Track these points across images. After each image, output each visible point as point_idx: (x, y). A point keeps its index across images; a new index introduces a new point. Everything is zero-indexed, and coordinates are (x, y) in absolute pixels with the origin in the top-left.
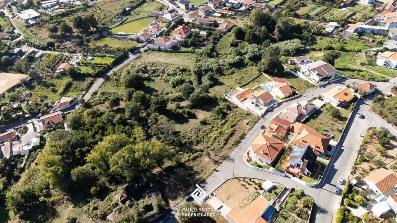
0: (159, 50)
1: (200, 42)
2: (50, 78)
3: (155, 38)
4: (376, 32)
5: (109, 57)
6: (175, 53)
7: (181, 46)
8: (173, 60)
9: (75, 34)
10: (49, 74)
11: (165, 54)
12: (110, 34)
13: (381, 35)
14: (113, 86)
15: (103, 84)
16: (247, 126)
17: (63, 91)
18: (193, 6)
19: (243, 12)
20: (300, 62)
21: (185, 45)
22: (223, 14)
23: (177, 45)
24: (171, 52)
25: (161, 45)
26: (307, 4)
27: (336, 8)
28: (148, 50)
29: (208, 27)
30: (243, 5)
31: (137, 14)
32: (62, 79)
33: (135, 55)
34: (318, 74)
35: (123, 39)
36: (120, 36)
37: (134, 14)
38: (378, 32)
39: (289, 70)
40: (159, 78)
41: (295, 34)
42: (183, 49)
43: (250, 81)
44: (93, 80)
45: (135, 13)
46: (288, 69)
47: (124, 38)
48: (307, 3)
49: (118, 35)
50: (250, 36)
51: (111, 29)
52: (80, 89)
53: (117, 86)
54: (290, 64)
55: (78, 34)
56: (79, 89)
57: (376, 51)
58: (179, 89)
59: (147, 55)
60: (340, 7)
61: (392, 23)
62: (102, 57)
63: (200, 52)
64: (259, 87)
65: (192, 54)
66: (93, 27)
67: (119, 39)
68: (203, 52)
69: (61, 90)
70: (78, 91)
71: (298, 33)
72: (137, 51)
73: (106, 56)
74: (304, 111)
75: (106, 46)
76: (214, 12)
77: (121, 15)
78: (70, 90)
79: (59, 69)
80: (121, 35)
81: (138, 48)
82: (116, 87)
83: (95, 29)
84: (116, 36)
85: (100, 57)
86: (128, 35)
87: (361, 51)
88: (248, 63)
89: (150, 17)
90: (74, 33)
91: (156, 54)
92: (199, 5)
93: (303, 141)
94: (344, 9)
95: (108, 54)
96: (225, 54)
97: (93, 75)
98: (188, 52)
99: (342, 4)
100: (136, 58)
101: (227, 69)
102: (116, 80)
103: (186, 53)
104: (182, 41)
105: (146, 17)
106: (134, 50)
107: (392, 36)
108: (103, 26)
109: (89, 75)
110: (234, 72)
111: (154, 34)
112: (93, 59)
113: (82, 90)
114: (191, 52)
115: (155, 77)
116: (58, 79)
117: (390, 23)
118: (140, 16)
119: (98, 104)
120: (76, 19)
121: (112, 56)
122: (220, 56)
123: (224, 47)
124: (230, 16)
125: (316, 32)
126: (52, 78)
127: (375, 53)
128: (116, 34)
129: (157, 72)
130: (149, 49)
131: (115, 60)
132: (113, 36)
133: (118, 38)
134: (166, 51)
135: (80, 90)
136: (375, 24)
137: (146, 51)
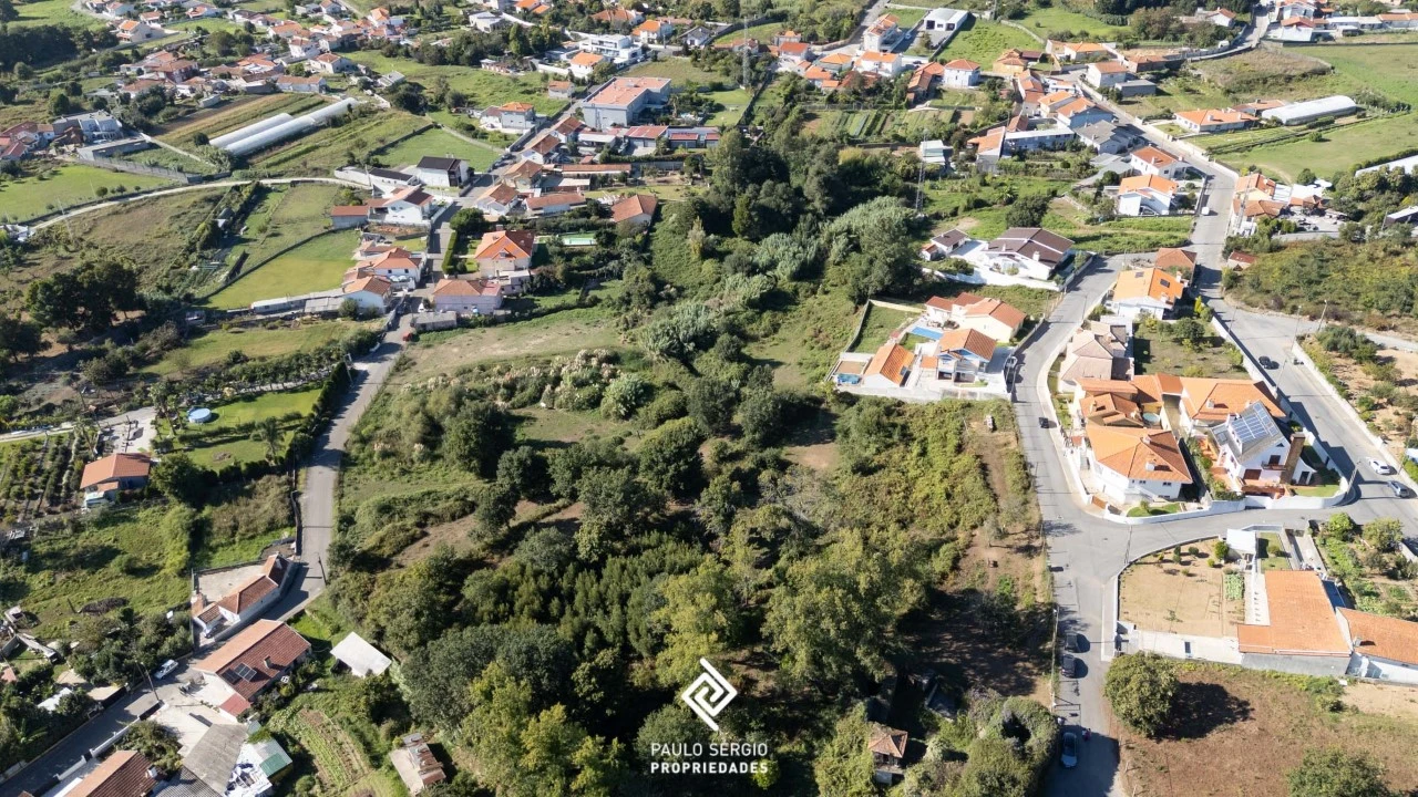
0: (463, 324)
1: (589, 267)
2: (68, 531)
3: (411, 290)
4: (1049, 145)
5: (279, 391)
6: (529, 318)
7: (530, 296)
8: (539, 341)
9: (57, 350)
10: (48, 518)
11: (491, 332)
12: (216, 318)
13: (1064, 149)
14: (387, 477)
15: (341, 482)
16: (996, 433)
17: (185, 554)
18: (471, 171)
19: (656, 160)
20: (950, 249)
21: (548, 287)
22: (593, 179)
23: (516, 295)
24: (509, 319)
25: (460, 307)
26: (816, 112)
27: (901, 108)
28: (420, 333)
29: (582, 220)
30: (636, 143)
31: (269, 232)
32: (135, 521)
33: (384, 360)
34: (1041, 260)
35: (287, 323)
36: (264, 314)
37: (261, 237)
38: (1054, 144)
39: (941, 275)
40: (543, 404)
41: (854, 188)
42: (547, 302)
43: (861, 331)
44: (289, 482)
45: (262, 230)
46: (937, 273)
47: (285, 318)
48: (815, 108)
49: (254, 311)
50: (753, 213)
51: (205, 300)
52: (261, 524)
53: (404, 472)
54: (928, 258)
55: (70, 349)
56: (255, 529)
57: (1095, 186)
58: (653, 415)
59: (431, 351)
60: (910, 105)
61: (1077, 114)
62: (250, 398)
63: (619, 295)
64: (907, 334)
65: (590, 310)
66: (125, 309)
67: (271, 324)
68: (629, 294)
69: (174, 555)
70: (253, 537)
71: (863, 186)
72: (378, 345)
73: (261, 393)
74: (1118, 346)
75: (237, 358)
76: (560, 176)
77: (204, 247)
78: (213, 543)
79: (94, 488)
80: (267, 310)
81: (376, 337)
82: (405, 478)
83: (135, 314)
84: (246, 318)
85: (241, 403)
86: (302, 304)
87: (1059, 193)
88: (796, 292)
89: (334, 232)
90: (47, 345)
91: (462, 337)
92: (489, 166)
93: (1216, 406)
94: (919, 107)
95: (263, 384)
96: (701, 284)
97: (273, 463)
98: (570, 308)
99: (911, 96)
100: (397, 369)
101: (751, 320)
102: (385, 455)
103: (566, 313)
104: (531, 277)
105: (318, 236)
106: (368, 347)
107: (1097, 146)
108: (166, 297)
109: (258, 470)
110: (779, 325)
111: (402, 278)
112: (214, 417)
113: (272, 527)
114: (580, 304)
115: (523, 405)
116: (115, 524)
117: (1071, 114)
118: (289, 237)
119: (407, 545)
120: (47, 287)
121: (289, 385)
122: (686, 292)
123: (680, 265)
124: (624, 179)
125: (909, 171)
126: (78, 528)
127: (1095, 190)
128: (246, 313)
129: (523, 389)
130: (424, 329)
131: (325, 394)
132: (234, 321)
133: (264, 323)
134: (493, 322)
135: (262, 529)
136: (1031, 127)
137: (413, 338)
